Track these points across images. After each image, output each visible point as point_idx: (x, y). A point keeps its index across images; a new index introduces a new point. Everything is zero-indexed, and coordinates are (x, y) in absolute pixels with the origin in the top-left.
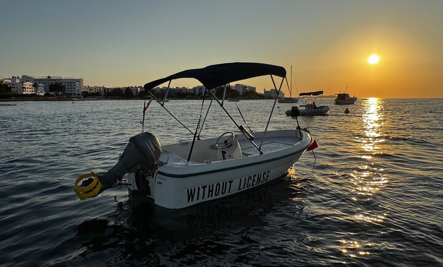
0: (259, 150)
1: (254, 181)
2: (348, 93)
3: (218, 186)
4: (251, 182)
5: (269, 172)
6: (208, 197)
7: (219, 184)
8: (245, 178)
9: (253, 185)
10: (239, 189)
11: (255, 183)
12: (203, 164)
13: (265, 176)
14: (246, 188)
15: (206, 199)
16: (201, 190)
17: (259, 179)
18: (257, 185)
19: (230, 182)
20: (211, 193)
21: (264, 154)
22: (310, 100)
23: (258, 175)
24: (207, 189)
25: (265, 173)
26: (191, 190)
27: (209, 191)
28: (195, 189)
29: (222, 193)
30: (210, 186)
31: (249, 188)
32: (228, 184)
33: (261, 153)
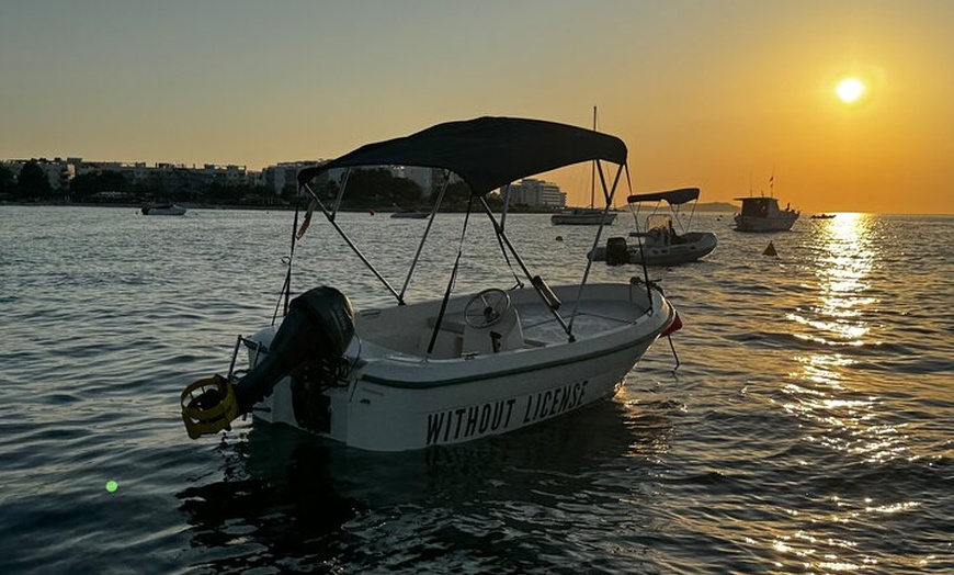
0: (569, 333)
1: (556, 402)
2: (774, 197)
3: (487, 410)
4: (549, 406)
5: (585, 383)
6: (466, 435)
7: (488, 406)
8: (540, 395)
9: (553, 412)
10: (527, 420)
11: (557, 406)
12: (460, 360)
13: (579, 392)
14: (538, 419)
15: (462, 439)
16: (455, 418)
17: (565, 399)
18: (561, 412)
19: (511, 402)
20: (472, 425)
21: (578, 341)
22: (659, 215)
23: (565, 389)
24: (465, 416)
25: (578, 385)
26: (437, 416)
27: (470, 421)
28: (443, 414)
29: (493, 429)
30: (471, 409)
31: (546, 418)
32: (506, 407)
33: (572, 339)
